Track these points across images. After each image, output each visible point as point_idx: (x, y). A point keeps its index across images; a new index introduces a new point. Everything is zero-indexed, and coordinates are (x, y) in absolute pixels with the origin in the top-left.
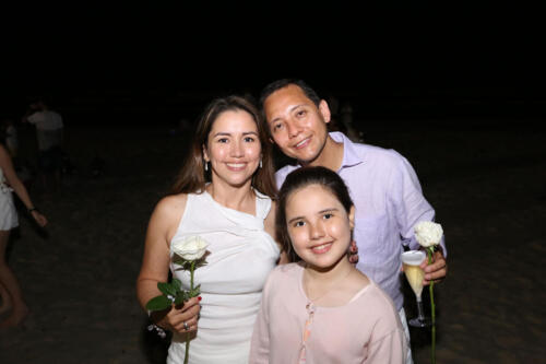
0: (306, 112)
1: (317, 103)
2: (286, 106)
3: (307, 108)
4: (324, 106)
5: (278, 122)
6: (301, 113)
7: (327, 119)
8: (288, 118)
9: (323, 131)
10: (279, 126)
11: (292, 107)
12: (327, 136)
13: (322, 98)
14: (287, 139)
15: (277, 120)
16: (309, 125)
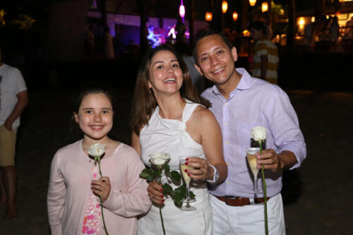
0: (223, 52)
1: (230, 48)
2: (212, 46)
3: (224, 49)
4: (234, 51)
5: (205, 56)
6: (220, 52)
7: (235, 59)
8: (211, 54)
9: (232, 66)
10: (205, 59)
11: (215, 47)
12: (234, 69)
13: (234, 45)
14: (208, 67)
15: (205, 54)
16: (224, 60)
